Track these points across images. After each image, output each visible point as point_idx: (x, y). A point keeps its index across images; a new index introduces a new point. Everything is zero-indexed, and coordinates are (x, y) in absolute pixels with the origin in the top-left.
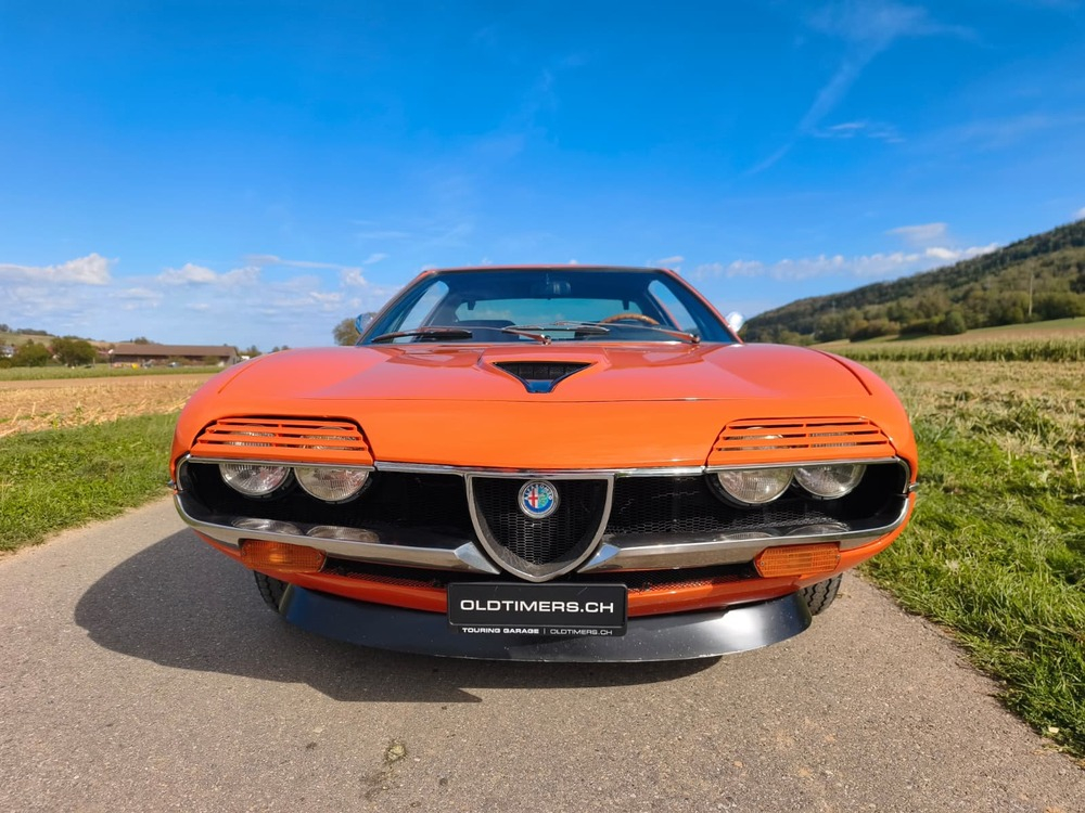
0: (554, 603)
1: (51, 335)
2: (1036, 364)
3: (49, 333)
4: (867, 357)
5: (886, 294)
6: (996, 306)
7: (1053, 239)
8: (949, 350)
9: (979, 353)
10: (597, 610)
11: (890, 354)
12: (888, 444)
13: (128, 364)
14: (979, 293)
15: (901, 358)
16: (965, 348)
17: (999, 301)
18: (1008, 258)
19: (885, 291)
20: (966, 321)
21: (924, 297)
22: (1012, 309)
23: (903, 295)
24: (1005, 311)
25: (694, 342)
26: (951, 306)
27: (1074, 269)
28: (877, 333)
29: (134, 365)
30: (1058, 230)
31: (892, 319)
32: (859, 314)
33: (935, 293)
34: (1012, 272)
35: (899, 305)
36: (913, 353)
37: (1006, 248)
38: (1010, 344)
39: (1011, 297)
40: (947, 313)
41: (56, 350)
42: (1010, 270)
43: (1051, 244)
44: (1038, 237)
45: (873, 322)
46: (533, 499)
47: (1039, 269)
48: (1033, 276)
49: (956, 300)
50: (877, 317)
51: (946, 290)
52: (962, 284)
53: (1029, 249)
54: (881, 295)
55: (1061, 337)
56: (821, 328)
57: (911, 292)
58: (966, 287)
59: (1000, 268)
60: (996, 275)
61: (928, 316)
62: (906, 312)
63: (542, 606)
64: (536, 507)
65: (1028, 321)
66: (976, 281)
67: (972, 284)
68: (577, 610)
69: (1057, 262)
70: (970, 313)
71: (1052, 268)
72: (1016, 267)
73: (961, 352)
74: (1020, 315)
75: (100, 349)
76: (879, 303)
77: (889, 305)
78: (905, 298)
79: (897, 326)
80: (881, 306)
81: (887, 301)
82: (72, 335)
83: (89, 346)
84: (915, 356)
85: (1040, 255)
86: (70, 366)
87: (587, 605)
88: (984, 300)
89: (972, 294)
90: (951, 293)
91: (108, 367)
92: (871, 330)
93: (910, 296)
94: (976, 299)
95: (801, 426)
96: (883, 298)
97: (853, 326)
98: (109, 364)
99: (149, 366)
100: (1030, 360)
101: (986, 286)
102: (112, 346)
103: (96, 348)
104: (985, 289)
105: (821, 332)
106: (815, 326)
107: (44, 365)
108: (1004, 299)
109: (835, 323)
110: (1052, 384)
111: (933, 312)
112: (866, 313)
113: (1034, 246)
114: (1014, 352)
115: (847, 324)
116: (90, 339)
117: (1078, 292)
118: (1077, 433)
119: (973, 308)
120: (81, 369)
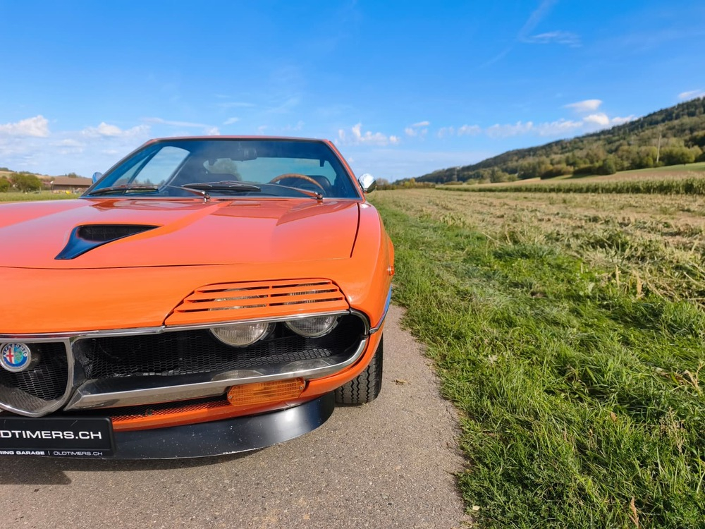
0: (53, 432)
1: (11, 171)
2: (652, 196)
3: (9, 169)
4: (548, 190)
5: (566, 148)
6: (636, 156)
7: (676, 111)
8: (600, 186)
9: (619, 188)
10: (88, 437)
11: (562, 188)
12: (344, 300)
13: (64, 191)
14: (626, 147)
15: (568, 191)
16: (610, 185)
17: (638, 153)
18: (646, 124)
19: (564, 146)
20: (616, 166)
21: (590, 149)
22: (646, 158)
23: (576, 148)
24: (641, 159)
25: (319, 198)
26: (607, 155)
27: (687, 132)
28: (558, 173)
29: (68, 192)
30: (679, 105)
31: (568, 164)
32: (547, 161)
33: (597, 147)
34: (648, 132)
35: (573, 155)
36: (577, 188)
37: (645, 118)
38: (638, 182)
39: (646, 150)
40: (604, 161)
41: (14, 181)
42: (647, 132)
43: (674, 115)
44: (666, 110)
45: (556, 166)
46: (10, 356)
47: (665, 132)
48: (661, 137)
49: (610, 152)
50: (559, 163)
51: (605, 145)
52: (615, 141)
53: (660, 118)
54: (563, 148)
55: (672, 178)
56: (522, 170)
57: (582, 146)
58: (617, 143)
59: (640, 130)
60: (637, 136)
61: (592, 162)
62: (578, 159)
63: (44, 435)
64: (13, 363)
65: (656, 166)
66: (624, 139)
67: (622, 141)
68: (73, 437)
69: (677, 127)
70: (619, 161)
71: (674, 131)
72: (651, 130)
73: (608, 187)
74: (651, 162)
75: (44, 181)
76: (561, 154)
77: (567, 154)
78: (578, 150)
79: (571, 169)
80: (562, 156)
81: (566, 152)
82: (25, 171)
83: (37, 179)
84: (579, 190)
85: (666, 122)
86: (24, 192)
87: (80, 433)
88: (629, 152)
89: (621, 148)
90: (608, 147)
91: (50, 193)
92: (554, 171)
93: (581, 149)
94: (623, 151)
95: (268, 287)
96: (564, 150)
97: (543, 169)
98: (51, 191)
99: (77, 192)
100: (650, 193)
101: (630, 142)
102: (53, 179)
103: (42, 180)
104: (629, 145)
105: (522, 173)
106: (518, 169)
107: (6, 191)
108: (641, 151)
109: (531, 167)
110: (657, 210)
111: (595, 160)
112: (552, 160)
113: (663, 116)
114: (641, 188)
115: (539, 167)
116: (38, 174)
117: (689, 147)
118: (643, 250)
119: (621, 157)
120: (32, 194)
